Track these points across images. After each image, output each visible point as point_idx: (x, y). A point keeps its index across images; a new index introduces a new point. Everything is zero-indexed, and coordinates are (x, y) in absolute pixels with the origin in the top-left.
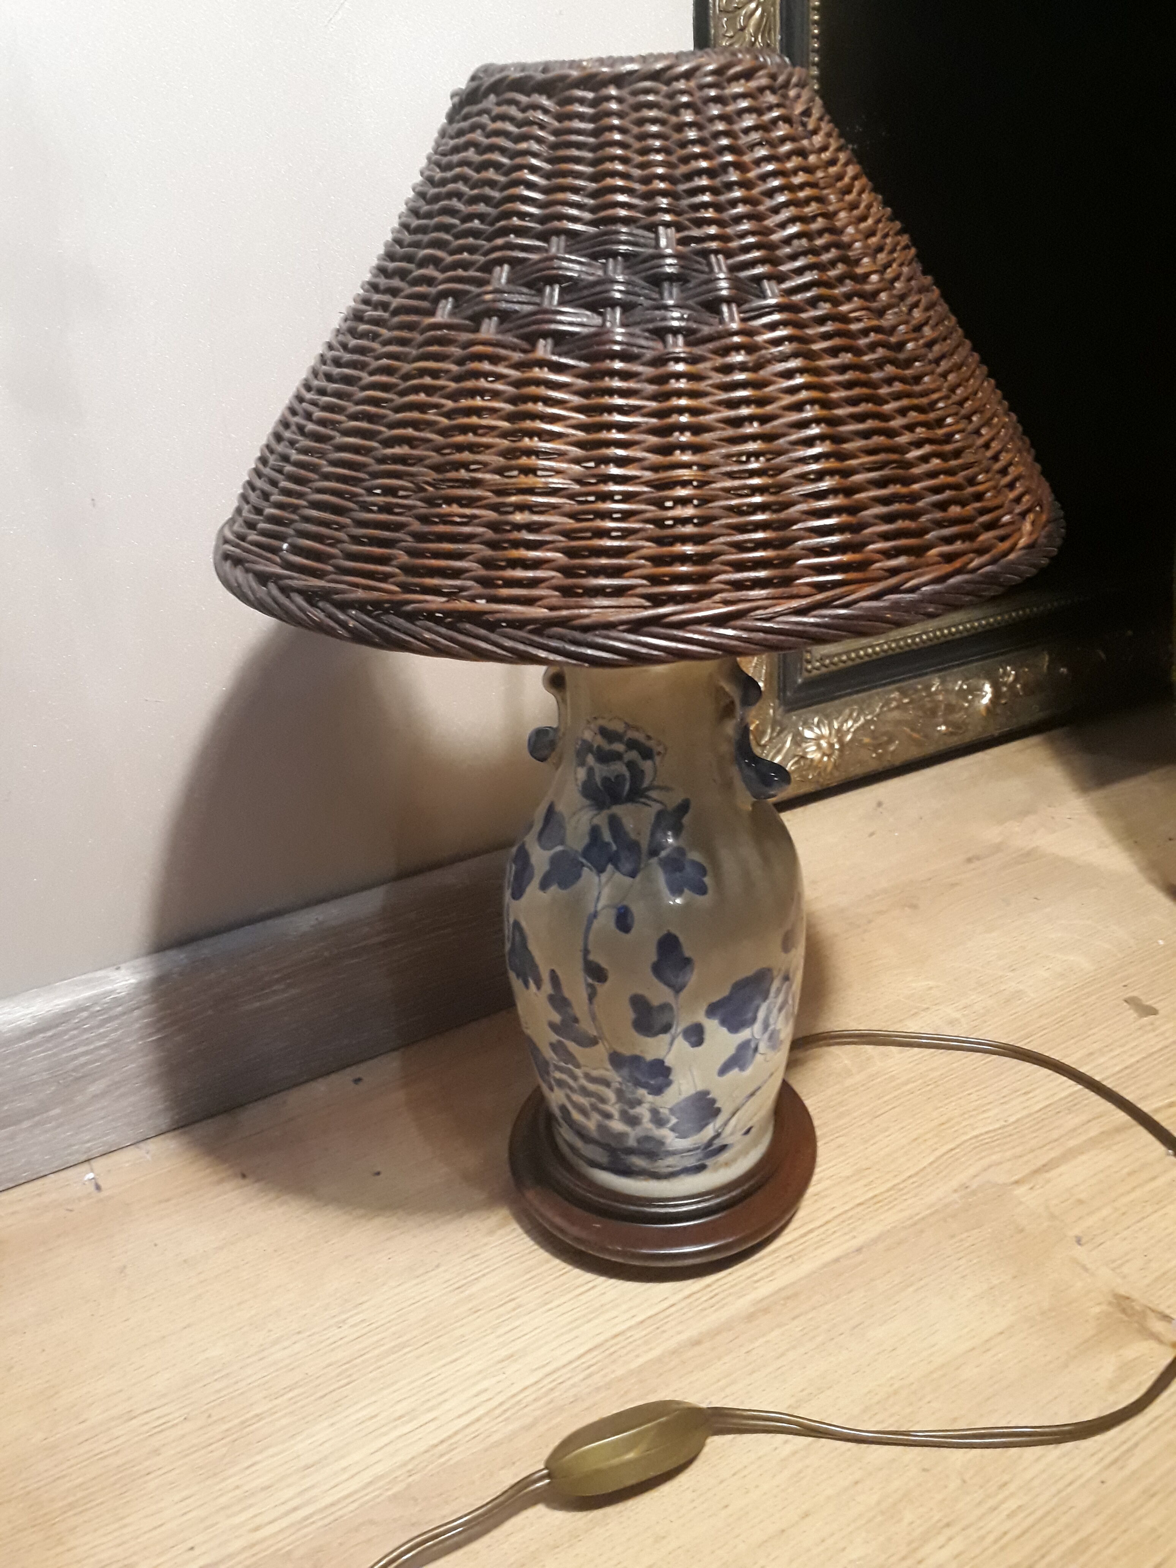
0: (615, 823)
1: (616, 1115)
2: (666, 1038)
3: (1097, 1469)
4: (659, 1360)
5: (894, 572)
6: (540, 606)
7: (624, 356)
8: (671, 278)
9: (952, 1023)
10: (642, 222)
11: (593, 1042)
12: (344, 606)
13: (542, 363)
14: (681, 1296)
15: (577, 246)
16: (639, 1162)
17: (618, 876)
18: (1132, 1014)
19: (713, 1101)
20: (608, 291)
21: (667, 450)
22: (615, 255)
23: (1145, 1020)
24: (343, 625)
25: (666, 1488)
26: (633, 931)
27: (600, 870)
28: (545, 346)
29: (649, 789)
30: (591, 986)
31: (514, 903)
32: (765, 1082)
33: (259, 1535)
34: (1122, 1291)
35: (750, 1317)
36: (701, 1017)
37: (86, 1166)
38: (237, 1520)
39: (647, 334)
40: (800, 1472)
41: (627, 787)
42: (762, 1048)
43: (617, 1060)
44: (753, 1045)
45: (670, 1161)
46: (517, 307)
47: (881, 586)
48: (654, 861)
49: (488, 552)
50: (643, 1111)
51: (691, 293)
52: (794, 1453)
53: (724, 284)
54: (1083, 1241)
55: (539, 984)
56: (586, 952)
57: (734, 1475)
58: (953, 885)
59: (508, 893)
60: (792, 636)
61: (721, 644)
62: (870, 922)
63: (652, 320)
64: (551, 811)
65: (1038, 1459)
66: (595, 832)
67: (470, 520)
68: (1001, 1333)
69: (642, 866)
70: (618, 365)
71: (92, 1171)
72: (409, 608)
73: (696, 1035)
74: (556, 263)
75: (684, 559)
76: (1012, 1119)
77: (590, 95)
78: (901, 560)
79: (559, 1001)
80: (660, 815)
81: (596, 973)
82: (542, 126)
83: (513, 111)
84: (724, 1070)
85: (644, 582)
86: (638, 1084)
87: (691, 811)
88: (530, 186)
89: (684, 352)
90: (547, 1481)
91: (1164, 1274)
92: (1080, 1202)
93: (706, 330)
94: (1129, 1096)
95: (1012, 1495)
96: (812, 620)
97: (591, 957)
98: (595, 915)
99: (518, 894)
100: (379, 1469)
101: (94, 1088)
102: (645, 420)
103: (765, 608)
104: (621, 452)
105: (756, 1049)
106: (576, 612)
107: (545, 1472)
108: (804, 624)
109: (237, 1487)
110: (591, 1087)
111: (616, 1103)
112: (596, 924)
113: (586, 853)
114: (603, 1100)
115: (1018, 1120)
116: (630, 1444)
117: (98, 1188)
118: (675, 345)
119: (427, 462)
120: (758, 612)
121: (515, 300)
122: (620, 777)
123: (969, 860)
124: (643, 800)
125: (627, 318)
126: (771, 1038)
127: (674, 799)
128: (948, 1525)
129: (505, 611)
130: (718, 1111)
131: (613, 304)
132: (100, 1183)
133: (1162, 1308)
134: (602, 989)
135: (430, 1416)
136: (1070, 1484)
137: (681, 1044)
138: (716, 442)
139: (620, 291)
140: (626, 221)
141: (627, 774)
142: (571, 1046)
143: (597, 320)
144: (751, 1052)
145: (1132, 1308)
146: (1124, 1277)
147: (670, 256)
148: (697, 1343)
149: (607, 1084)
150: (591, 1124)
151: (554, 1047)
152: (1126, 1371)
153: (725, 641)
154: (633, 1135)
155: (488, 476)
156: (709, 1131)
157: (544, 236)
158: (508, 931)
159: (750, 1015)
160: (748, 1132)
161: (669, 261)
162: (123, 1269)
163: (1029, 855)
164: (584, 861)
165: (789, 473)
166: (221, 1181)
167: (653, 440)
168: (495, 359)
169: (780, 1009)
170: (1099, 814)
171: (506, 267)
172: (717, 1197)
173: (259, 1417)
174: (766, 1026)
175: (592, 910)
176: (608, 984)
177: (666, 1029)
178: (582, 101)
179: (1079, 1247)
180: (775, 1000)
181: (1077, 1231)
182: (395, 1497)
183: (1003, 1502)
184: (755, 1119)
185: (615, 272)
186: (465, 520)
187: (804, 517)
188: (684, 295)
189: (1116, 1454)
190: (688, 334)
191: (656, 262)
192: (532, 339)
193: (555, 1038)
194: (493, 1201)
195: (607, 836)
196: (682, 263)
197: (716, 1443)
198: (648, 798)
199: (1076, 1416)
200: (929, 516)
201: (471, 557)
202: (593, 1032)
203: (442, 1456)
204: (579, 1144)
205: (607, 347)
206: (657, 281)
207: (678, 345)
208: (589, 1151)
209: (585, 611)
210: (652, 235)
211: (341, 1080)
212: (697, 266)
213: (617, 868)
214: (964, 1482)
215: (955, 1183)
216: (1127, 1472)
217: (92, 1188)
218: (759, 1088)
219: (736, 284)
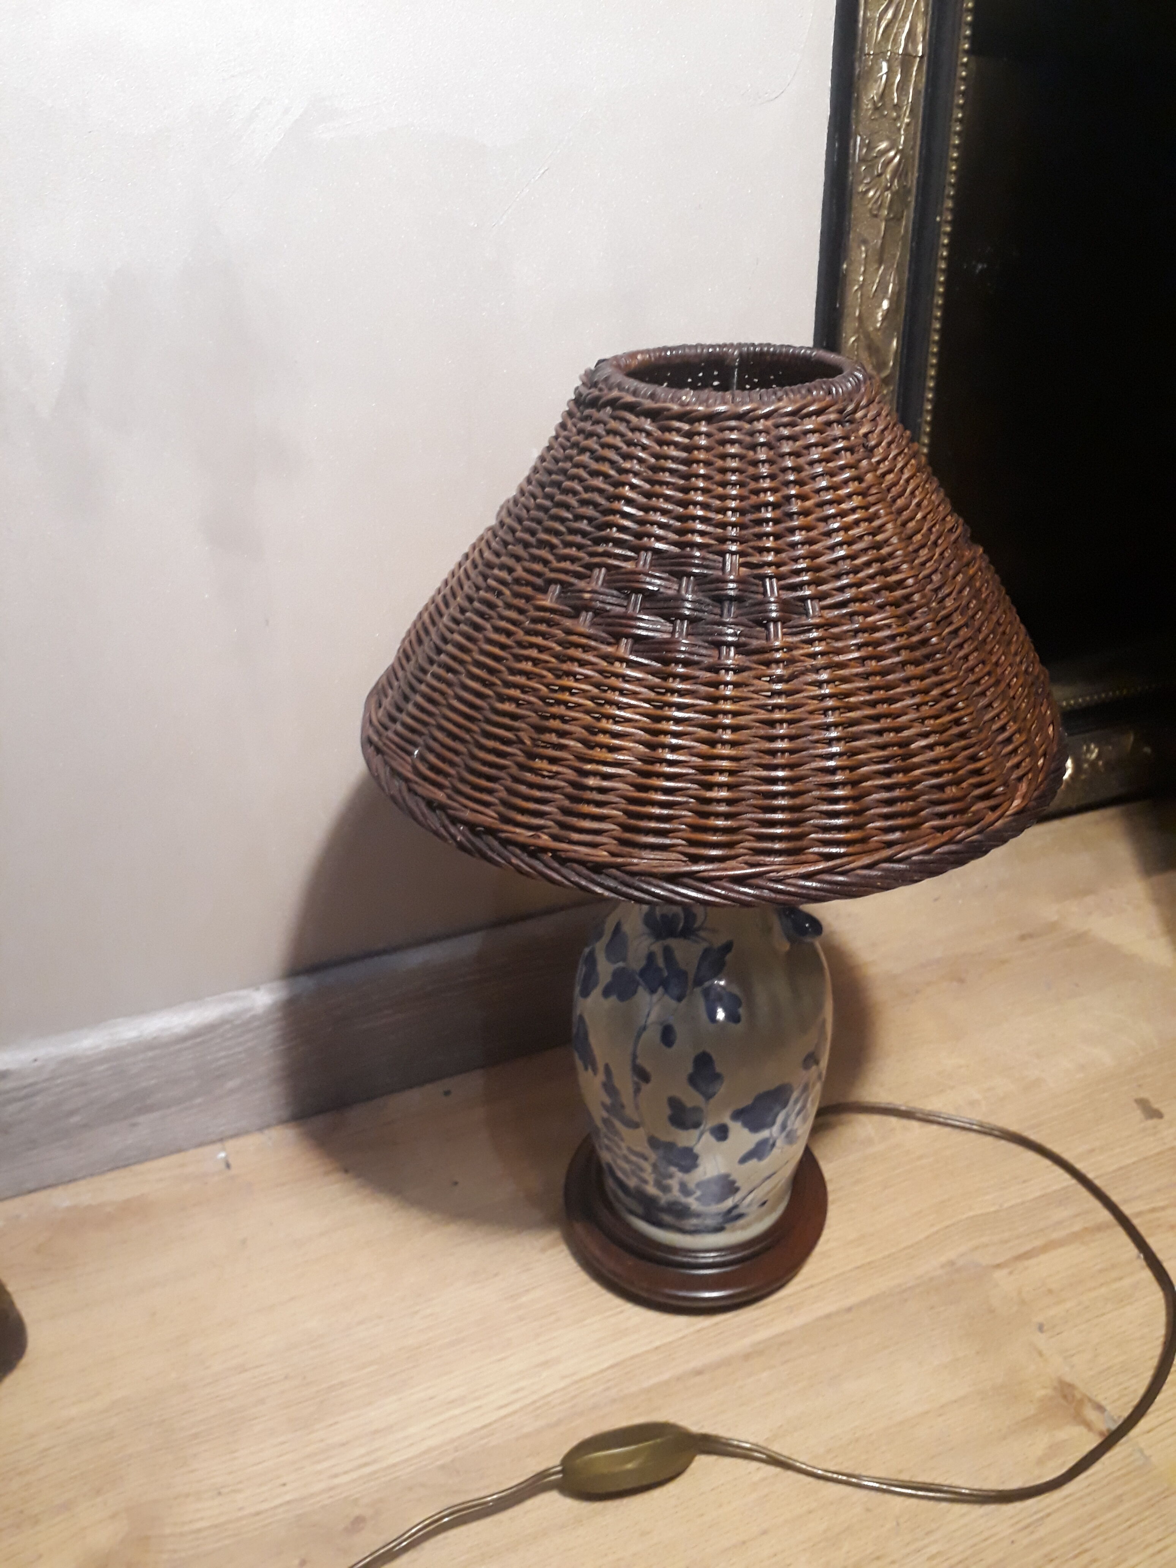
0: (668, 953)
1: (652, 1182)
2: (695, 1133)
3: (1011, 1530)
4: (666, 1383)
5: (890, 844)
6: (602, 850)
7: (686, 663)
8: (731, 599)
9: (973, 1103)
10: (714, 549)
11: (635, 1125)
12: (455, 821)
13: (622, 660)
14: (692, 1329)
15: (661, 561)
16: (667, 1218)
17: (667, 998)
18: (1138, 1114)
19: (734, 1182)
20: (678, 608)
21: (712, 743)
22: (689, 575)
23: (1151, 1123)
24: (454, 837)
25: (656, 1493)
26: (675, 1047)
27: (653, 991)
28: (626, 644)
29: (699, 929)
30: (636, 1083)
31: (581, 999)
32: (780, 1168)
33: (336, 1481)
34: (1068, 1379)
35: (747, 1357)
36: (727, 1120)
37: (218, 1146)
38: (319, 1467)
39: (706, 644)
40: (766, 1495)
41: (681, 925)
42: (779, 1143)
43: (654, 1142)
44: (771, 1142)
45: (694, 1221)
46: (608, 607)
47: (876, 857)
48: (698, 990)
49: (567, 803)
50: (674, 1183)
51: (745, 610)
52: (764, 1479)
53: (773, 607)
54: (1045, 1328)
55: (595, 1071)
56: (634, 1057)
57: (713, 1490)
58: (1003, 962)
59: (578, 989)
60: (797, 896)
61: (739, 899)
62: (917, 992)
63: (711, 634)
64: (617, 929)
65: (964, 1515)
66: (651, 957)
67: (555, 775)
68: (955, 1402)
69: (688, 992)
70: (680, 670)
71: (224, 1150)
72: (503, 835)
73: (721, 1133)
74: (643, 578)
75: (716, 830)
76: (1006, 1205)
77: (686, 427)
78: (897, 835)
79: (609, 1087)
80: (706, 952)
81: (642, 1075)
82: (644, 448)
83: (622, 428)
84: (744, 1160)
85: (684, 842)
86: (671, 1163)
87: (733, 950)
88: (630, 502)
89: (733, 665)
90: (560, 1476)
91: (1109, 1368)
92: (1050, 1291)
93: (755, 643)
94: (1115, 1198)
95: (935, 1542)
96: (814, 884)
97: (639, 1061)
98: (644, 1028)
99: (585, 993)
100: (430, 1443)
101: (231, 1084)
102: (696, 715)
103: (778, 871)
104: (674, 741)
105: (773, 1145)
106: (629, 860)
107: (559, 1468)
108: (808, 888)
109: (322, 1440)
110: (634, 1158)
111: (651, 1174)
112: (645, 1035)
113: (643, 972)
114: (642, 1170)
115: (1012, 1207)
116: (628, 1457)
117: (228, 1166)
118: (728, 657)
119: (528, 720)
120: (772, 874)
121: (608, 601)
122: (675, 916)
123: (1023, 938)
124: (694, 938)
125: (692, 628)
126: (787, 1136)
127: (719, 941)
128: (878, 1558)
129: (575, 851)
130: (737, 1190)
131: (683, 618)
132: (231, 1161)
133: (1100, 1399)
134: (646, 1088)
135: (476, 1404)
136: (985, 1540)
137: (708, 1138)
138: (751, 739)
139: (689, 609)
140: (700, 546)
141: (682, 915)
142: (618, 1124)
143: (669, 627)
144: (769, 1147)
145: (1073, 1396)
146: (1073, 1367)
147: (732, 581)
148: (699, 1372)
149: (646, 1159)
150: (632, 1183)
151: (605, 1121)
152: (1054, 1450)
153: (743, 897)
154: (664, 1199)
155: (572, 743)
156: (729, 1203)
157: (637, 549)
158: (575, 1019)
159: (769, 1119)
160: (764, 1203)
161: (731, 585)
162: (244, 1242)
163: (1080, 938)
164: (641, 981)
165: (807, 767)
166: (327, 1173)
167: (704, 733)
168: (586, 649)
169: (798, 1113)
170: (1157, 901)
171: (603, 570)
172: (731, 1254)
173: (343, 1384)
174: (784, 1127)
175: (643, 1023)
176: (650, 1085)
177: (697, 1125)
178: (678, 431)
179: (1039, 1334)
180: (793, 1107)
181: (1039, 1318)
182: (442, 1467)
183: (926, 1546)
184: (771, 1194)
185: (687, 592)
186: (551, 774)
187: (817, 801)
188: (740, 612)
189: (1029, 1521)
190: (740, 647)
191: (721, 585)
192: (617, 638)
193: (605, 1114)
194: (549, 1222)
195: (660, 962)
196: (741, 587)
197: (702, 1462)
198: (697, 936)
199: (1003, 1483)
200: (926, 797)
201: (552, 804)
202: (636, 1118)
203: (482, 1438)
204: (620, 1193)
205: (673, 655)
206: (720, 600)
207: (731, 658)
208: (628, 1201)
209: (635, 861)
210: (721, 559)
211: (433, 1090)
212: (754, 588)
213: (666, 990)
214: (898, 1524)
215: (943, 1259)
216: (1035, 1536)
217: (223, 1166)
218: (774, 1173)
219: (784, 605)
